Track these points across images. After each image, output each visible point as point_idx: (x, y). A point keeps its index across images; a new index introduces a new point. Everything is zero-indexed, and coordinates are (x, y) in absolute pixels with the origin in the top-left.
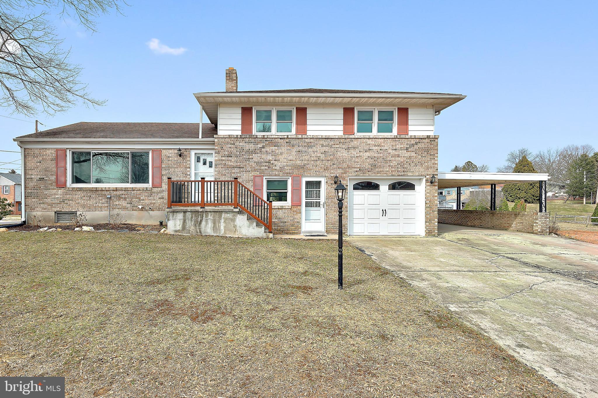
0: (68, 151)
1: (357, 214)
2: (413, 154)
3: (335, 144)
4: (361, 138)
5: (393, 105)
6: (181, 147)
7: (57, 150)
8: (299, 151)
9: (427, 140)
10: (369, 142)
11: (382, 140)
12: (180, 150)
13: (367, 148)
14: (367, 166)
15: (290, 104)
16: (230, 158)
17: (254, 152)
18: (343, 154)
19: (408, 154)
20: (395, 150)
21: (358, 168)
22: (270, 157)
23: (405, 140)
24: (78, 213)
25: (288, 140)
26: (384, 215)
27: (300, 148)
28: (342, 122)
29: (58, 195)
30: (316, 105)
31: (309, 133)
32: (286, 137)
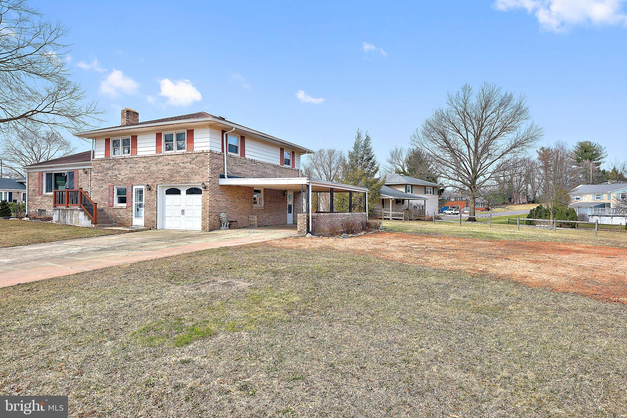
0: (44, 173)
1: (168, 213)
2: (194, 166)
3: (149, 161)
4: (164, 156)
5: (185, 128)
6: (85, 167)
7: (39, 173)
8: (131, 167)
9: (202, 155)
10: (169, 158)
11: (176, 156)
12: (84, 169)
13: (167, 162)
14: (167, 176)
15: (128, 134)
16: (98, 174)
17: (109, 169)
18: (154, 168)
19: (191, 166)
20: (183, 163)
21: (162, 178)
22: (117, 172)
23: (189, 155)
24: (46, 210)
25: (125, 160)
26: (183, 214)
27: (132, 165)
28: (155, 144)
29: (39, 199)
30: (142, 133)
31: (138, 154)
32: (124, 157)
